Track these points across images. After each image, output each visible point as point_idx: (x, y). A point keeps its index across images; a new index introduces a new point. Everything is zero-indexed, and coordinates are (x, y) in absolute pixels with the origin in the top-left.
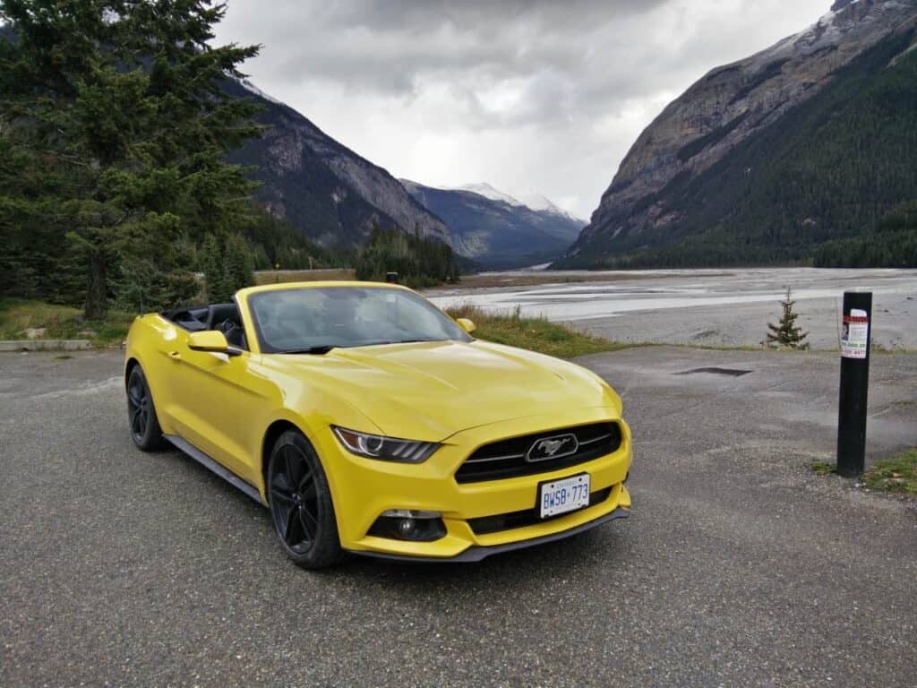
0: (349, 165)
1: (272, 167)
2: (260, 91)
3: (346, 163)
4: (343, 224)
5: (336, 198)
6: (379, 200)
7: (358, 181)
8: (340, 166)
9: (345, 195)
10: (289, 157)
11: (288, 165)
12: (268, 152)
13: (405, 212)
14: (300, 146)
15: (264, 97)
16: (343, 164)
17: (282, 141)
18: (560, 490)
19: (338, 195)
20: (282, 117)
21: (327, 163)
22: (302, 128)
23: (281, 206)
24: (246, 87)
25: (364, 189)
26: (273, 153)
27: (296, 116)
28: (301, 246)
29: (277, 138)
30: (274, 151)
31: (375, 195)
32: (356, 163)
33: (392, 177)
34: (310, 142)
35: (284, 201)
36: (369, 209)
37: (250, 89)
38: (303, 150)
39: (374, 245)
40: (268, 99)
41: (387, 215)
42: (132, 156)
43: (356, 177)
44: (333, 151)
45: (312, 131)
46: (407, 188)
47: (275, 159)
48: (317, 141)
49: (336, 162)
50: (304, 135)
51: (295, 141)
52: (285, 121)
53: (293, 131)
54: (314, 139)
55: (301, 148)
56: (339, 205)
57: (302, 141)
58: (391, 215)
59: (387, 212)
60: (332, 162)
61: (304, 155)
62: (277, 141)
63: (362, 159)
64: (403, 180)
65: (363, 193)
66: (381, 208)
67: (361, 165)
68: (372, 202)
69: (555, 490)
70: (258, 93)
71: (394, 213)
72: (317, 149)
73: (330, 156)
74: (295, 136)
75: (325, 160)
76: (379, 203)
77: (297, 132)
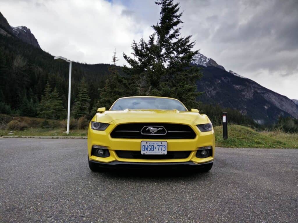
0: (271, 96)
1: (242, 98)
2: (239, 75)
3: (270, 95)
4: (269, 117)
5: (266, 107)
6: (284, 107)
7: (275, 101)
8: (267, 96)
9: (269, 106)
10: (248, 95)
11: (248, 98)
12: (242, 94)
13: (295, 112)
14: (253, 91)
15: (241, 77)
16: (269, 96)
17: (246, 90)
18: (151, 145)
19: (267, 106)
20: (246, 82)
21: (262, 96)
22: (254, 85)
23: (245, 111)
24: (235, 75)
25: (277, 104)
26: (243, 94)
27: (252, 82)
28: (252, 124)
29: (244, 89)
30: (243, 93)
31: (282, 106)
32: (274, 95)
33: (289, 99)
34: (256, 89)
35: (246, 109)
36: (279, 110)
37: (236, 75)
38: (254, 92)
39: (280, 123)
40: (242, 77)
41: (287, 113)
42: (161, 86)
43: (273, 99)
44: (265, 92)
45: (257, 86)
46: (296, 102)
47: (244, 96)
48: (259, 89)
49: (266, 95)
50: (254, 87)
51: (251, 89)
52: (248, 84)
53: (250, 86)
54: (257, 88)
55: (253, 92)
56: (267, 110)
57: (253, 89)
58: (288, 112)
59: (287, 111)
60: (265, 95)
61: (254, 94)
62: (244, 90)
63: (277, 94)
64: (294, 100)
65: (277, 105)
66: (285, 110)
67: (276, 96)
68: (280, 108)
69: (148, 144)
70: (238, 76)
71: (290, 112)
72: (258, 92)
73: (264, 93)
74: (251, 88)
75: (262, 95)
76: (284, 108)
77: (252, 87)
